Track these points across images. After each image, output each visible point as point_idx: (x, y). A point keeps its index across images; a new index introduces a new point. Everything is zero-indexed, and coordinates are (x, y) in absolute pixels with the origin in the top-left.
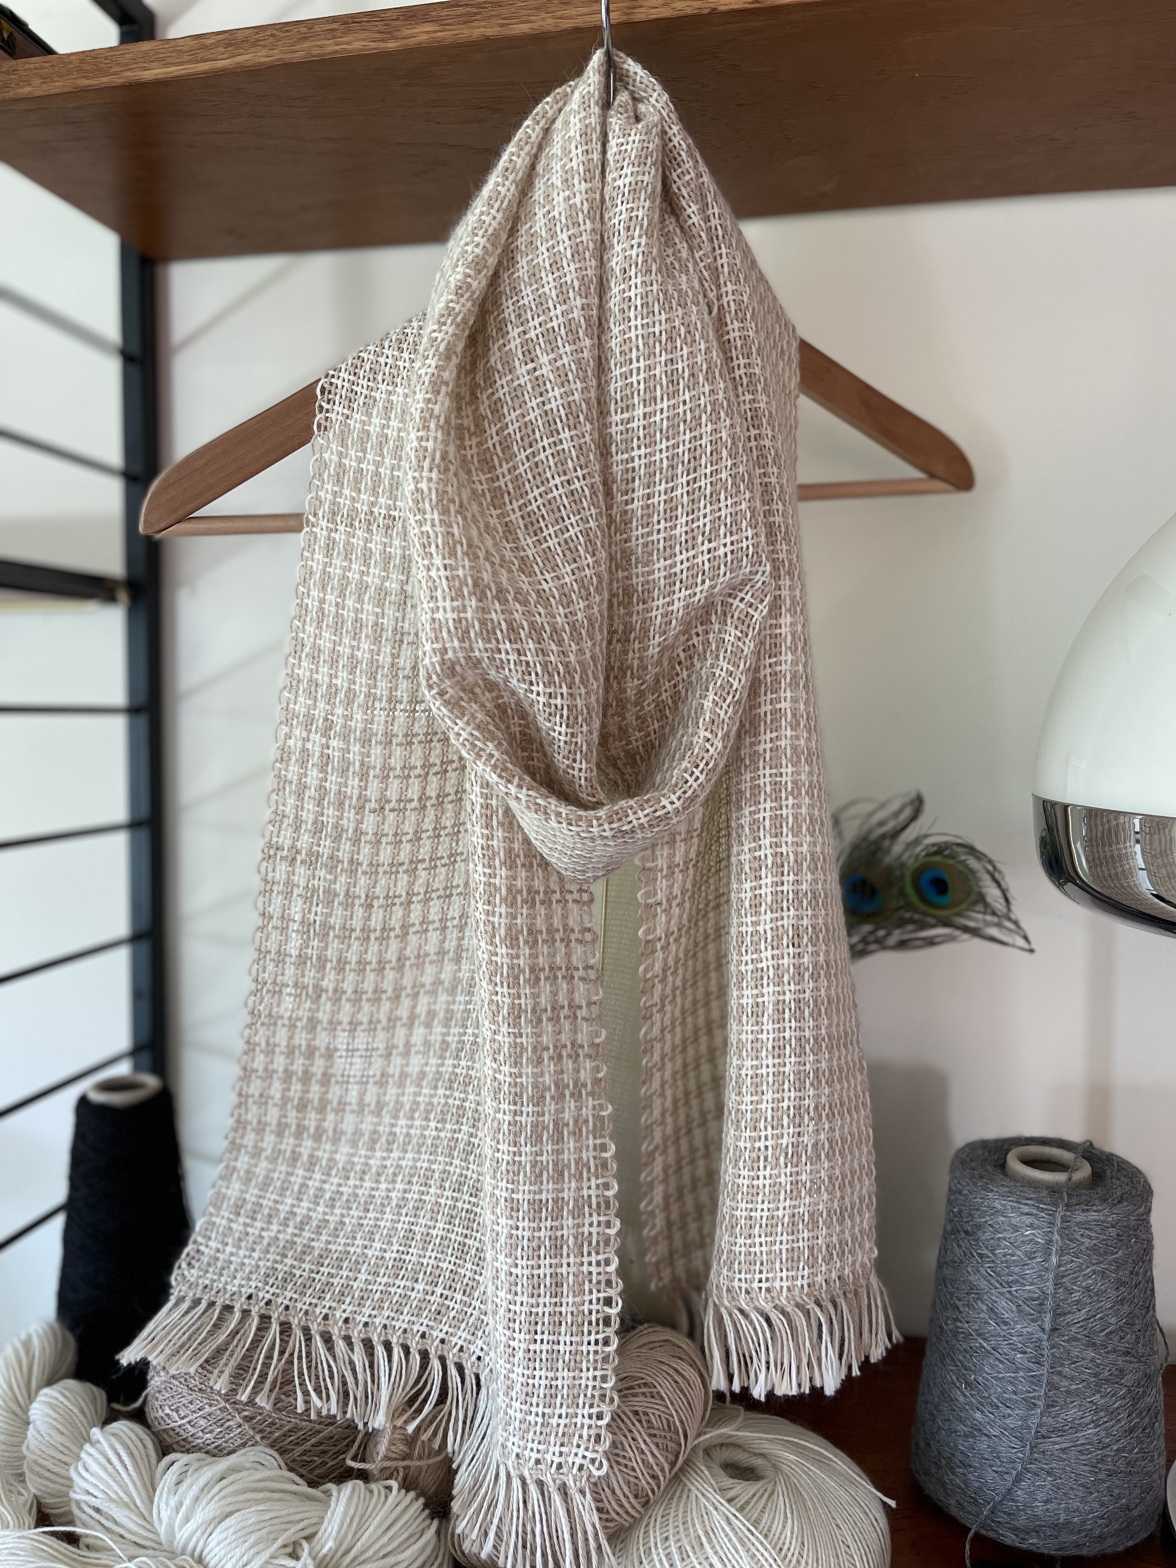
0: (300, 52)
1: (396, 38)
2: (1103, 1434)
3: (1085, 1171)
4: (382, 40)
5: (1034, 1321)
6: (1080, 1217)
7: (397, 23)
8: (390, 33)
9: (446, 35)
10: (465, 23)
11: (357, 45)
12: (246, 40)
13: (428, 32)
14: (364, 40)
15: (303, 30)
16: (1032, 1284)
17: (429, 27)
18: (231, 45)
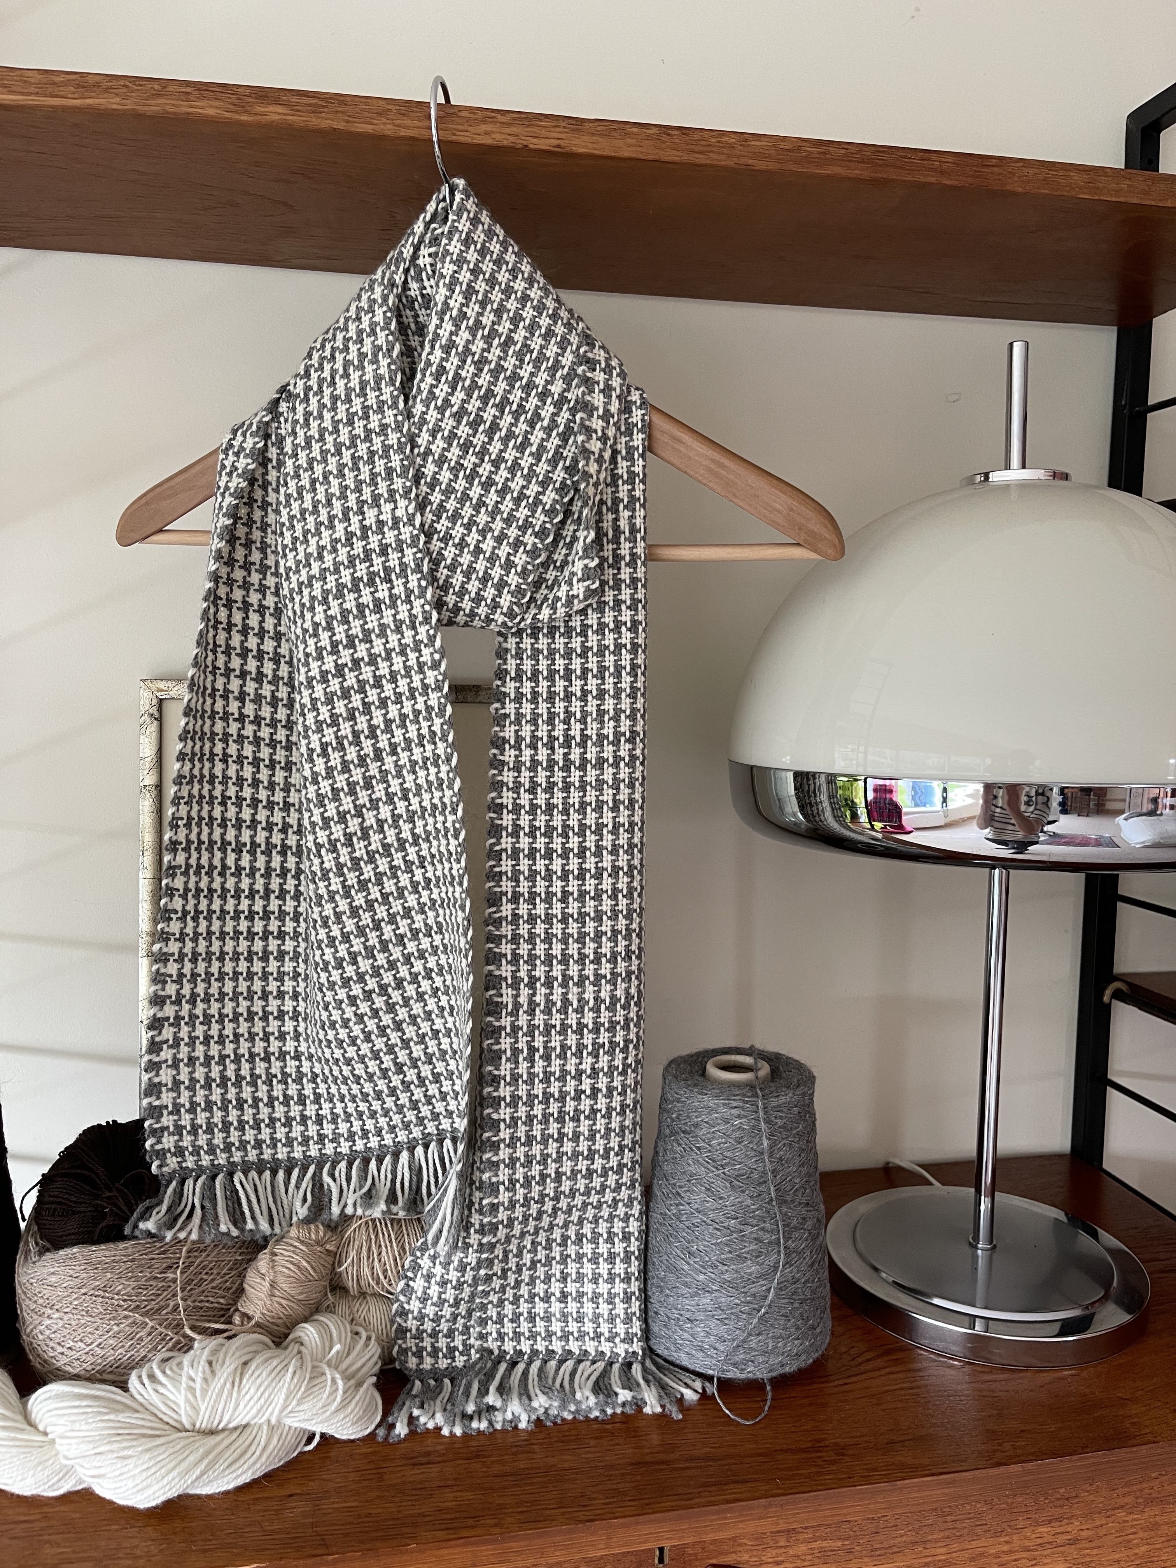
0: (155, 106)
1: (250, 113)
2: (795, 1271)
3: (765, 1070)
4: (236, 112)
5: (743, 1192)
6: (774, 1102)
7: (250, 100)
8: (243, 107)
9: (297, 120)
10: (314, 112)
11: (211, 112)
12: (97, 85)
13: (279, 114)
14: (219, 108)
15: (157, 87)
16: (741, 1163)
17: (280, 109)
18: (83, 87)
